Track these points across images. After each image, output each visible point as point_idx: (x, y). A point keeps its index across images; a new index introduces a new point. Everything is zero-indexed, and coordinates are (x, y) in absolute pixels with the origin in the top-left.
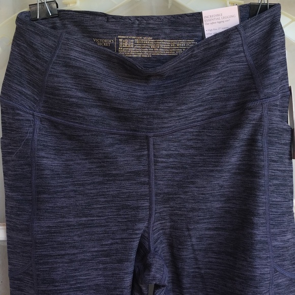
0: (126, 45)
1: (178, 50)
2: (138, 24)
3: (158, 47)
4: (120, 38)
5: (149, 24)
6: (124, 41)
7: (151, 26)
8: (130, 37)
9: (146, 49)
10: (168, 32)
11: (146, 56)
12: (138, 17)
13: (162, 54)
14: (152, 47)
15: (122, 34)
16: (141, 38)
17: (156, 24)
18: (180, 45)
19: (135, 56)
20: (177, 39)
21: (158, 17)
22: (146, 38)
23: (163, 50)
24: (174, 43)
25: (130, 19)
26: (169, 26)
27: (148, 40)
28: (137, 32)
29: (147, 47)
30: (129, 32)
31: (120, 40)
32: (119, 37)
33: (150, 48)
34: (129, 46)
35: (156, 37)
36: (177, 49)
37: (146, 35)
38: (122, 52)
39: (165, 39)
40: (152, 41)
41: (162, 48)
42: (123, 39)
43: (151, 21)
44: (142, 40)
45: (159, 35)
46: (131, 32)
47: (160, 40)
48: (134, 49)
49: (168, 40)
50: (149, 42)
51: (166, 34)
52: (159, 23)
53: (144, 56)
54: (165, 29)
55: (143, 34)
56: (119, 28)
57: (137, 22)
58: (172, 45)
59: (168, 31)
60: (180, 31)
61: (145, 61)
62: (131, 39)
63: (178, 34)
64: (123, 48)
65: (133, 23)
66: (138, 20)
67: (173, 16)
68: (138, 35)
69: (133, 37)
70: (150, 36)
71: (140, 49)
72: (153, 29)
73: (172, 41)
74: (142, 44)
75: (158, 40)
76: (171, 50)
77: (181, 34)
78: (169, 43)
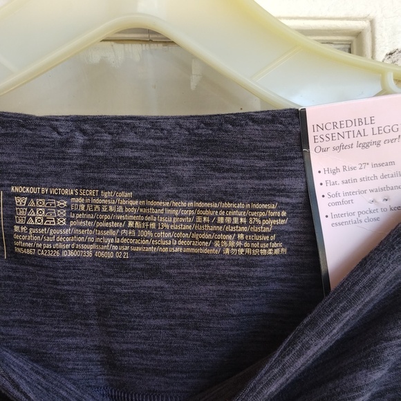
0: (40, 216)
1: (221, 236)
2: (85, 147)
3: (153, 225)
4: (18, 195)
5: (122, 145)
6: (32, 204)
7: (128, 153)
8: (53, 191)
9: (113, 233)
10: (186, 175)
11: (110, 256)
12: (85, 119)
13: (166, 250)
14: (131, 224)
15: (26, 178)
16: (92, 192)
17: (146, 147)
18: (228, 220)
19: (72, 254)
20: (216, 201)
21: (154, 123)
22: (109, 194)
23: (169, 235)
24: (206, 212)
25: (55, 129)
26: (193, 154)
27: (120, 202)
28: (78, 173)
29: (116, 225)
30: (50, 174)
31: (20, 201)
32: (14, 189)
33: (126, 228)
34: (53, 223)
35: (145, 191)
36: (216, 232)
37: (113, 182)
38: (26, 242)
39: (176, 197)
40: (132, 203)
41: (165, 230)
42: (30, 196)
43: (130, 138)
44: (98, 201)
45: (155, 185)
46: (57, 174)
47: (160, 203)
48: (67, 231)
49: (188, 200)
50: (120, 209)
51: (178, 181)
52: (157, 142)
53: (102, 254)
54: (178, 164)
55: (101, 181)
56: (13, 159)
57: (80, 139)
58: (199, 219)
59: (186, 172)
60: (228, 171)
61: (108, 270)
62: (58, 197)
63: (220, 183)
64: (29, 227)
65: (66, 143)
66: (84, 132)
68: (83, 183)
69: (66, 192)
70: (126, 187)
71: (90, 232)
72: (134, 163)
73: (200, 205)
74: (96, 214)
75: (152, 203)
76: (195, 236)
77: (230, 181)
78: (191, 212)
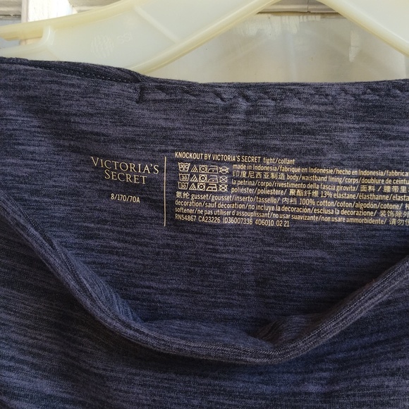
0: (202, 182)
1: (387, 206)
2: (248, 113)
3: (316, 193)
4: (182, 160)
5: (286, 111)
6: (195, 170)
7: (292, 119)
8: (216, 157)
9: (274, 201)
10: (351, 142)
11: (271, 223)
12: (248, 86)
13: (328, 219)
14: (292, 192)
15: (189, 144)
16: (254, 159)
17: (310, 113)
18: (395, 189)
19: (232, 221)
20: (382, 169)
21: (319, 89)
22: (272, 160)
23: (332, 204)
24: (372, 181)
25: (218, 95)
26: (358, 120)
27: (283, 169)
28: (241, 139)
29: (277, 192)
30: (214, 140)
31: (183, 167)
32: (178, 155)
33: (287, 196)
34: (214, 189)
35: (309, 158)
36: (383, 202)
37: (275, 149)
38: (188, 208)
39: (340, 164)
40: (294, 170)
41: (328, 198)
42: (194, 162)
43: (295, 103)
44: (260, 168)
45: (319, 152)
46: (220, 140)
47: (323, 171)
48: (228, 198)
49: (353, 167)
50: (282, 176)
51: (343, 148)
52: (322, 108)
53: (263, 222)
54: (343, 130)
55: (263, 147)
56: (177, 125)
57: (243, 105)
58: (363, 188)
59: (350, 138)
60: (394, 138)
61: (267, 239)
62: (221, 163)
63: (387, 150)
64: (191, 193)
65: (230, 109)
66: (247, 98)
67: (372, 87)
68: (245, 149)
69: (228, 158)
70: (288, 153)
71: (250, 199)
72: (297, 130)
73: (366, 173)
74: (257, 181)
75: (315, 170)
76: (361, 206)
77: (398, 148)
78: (355, 181)
